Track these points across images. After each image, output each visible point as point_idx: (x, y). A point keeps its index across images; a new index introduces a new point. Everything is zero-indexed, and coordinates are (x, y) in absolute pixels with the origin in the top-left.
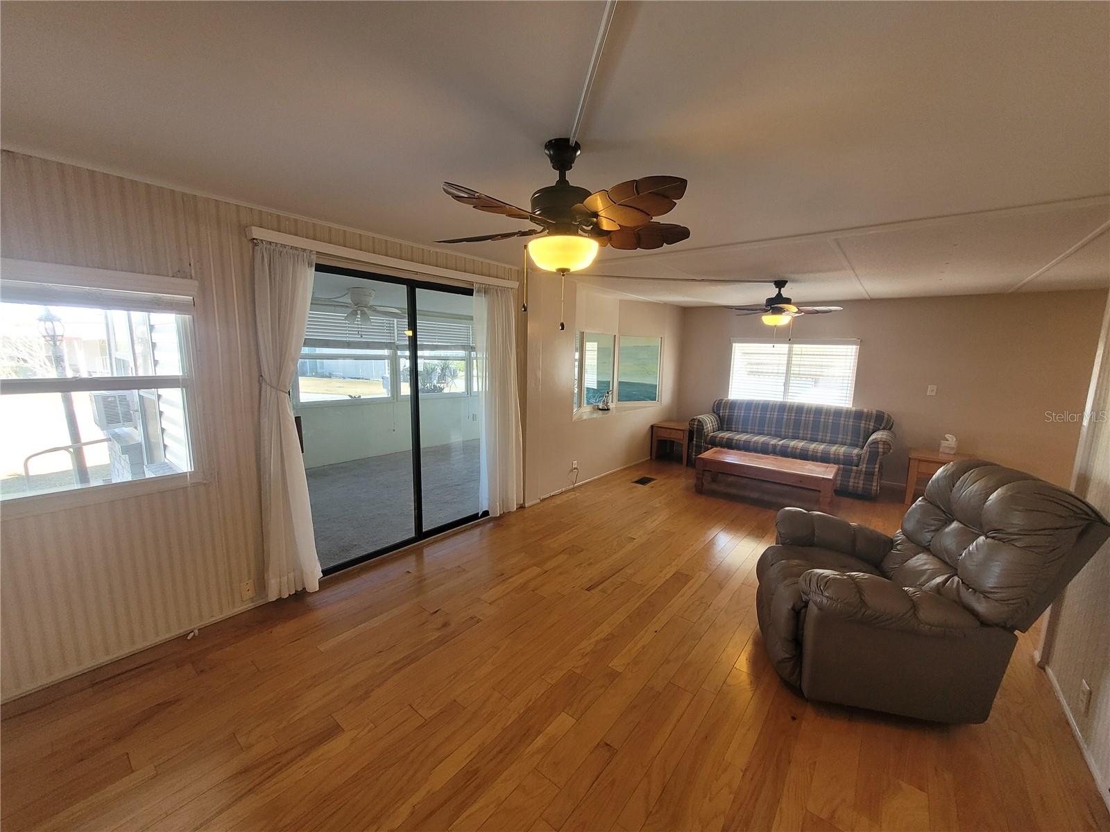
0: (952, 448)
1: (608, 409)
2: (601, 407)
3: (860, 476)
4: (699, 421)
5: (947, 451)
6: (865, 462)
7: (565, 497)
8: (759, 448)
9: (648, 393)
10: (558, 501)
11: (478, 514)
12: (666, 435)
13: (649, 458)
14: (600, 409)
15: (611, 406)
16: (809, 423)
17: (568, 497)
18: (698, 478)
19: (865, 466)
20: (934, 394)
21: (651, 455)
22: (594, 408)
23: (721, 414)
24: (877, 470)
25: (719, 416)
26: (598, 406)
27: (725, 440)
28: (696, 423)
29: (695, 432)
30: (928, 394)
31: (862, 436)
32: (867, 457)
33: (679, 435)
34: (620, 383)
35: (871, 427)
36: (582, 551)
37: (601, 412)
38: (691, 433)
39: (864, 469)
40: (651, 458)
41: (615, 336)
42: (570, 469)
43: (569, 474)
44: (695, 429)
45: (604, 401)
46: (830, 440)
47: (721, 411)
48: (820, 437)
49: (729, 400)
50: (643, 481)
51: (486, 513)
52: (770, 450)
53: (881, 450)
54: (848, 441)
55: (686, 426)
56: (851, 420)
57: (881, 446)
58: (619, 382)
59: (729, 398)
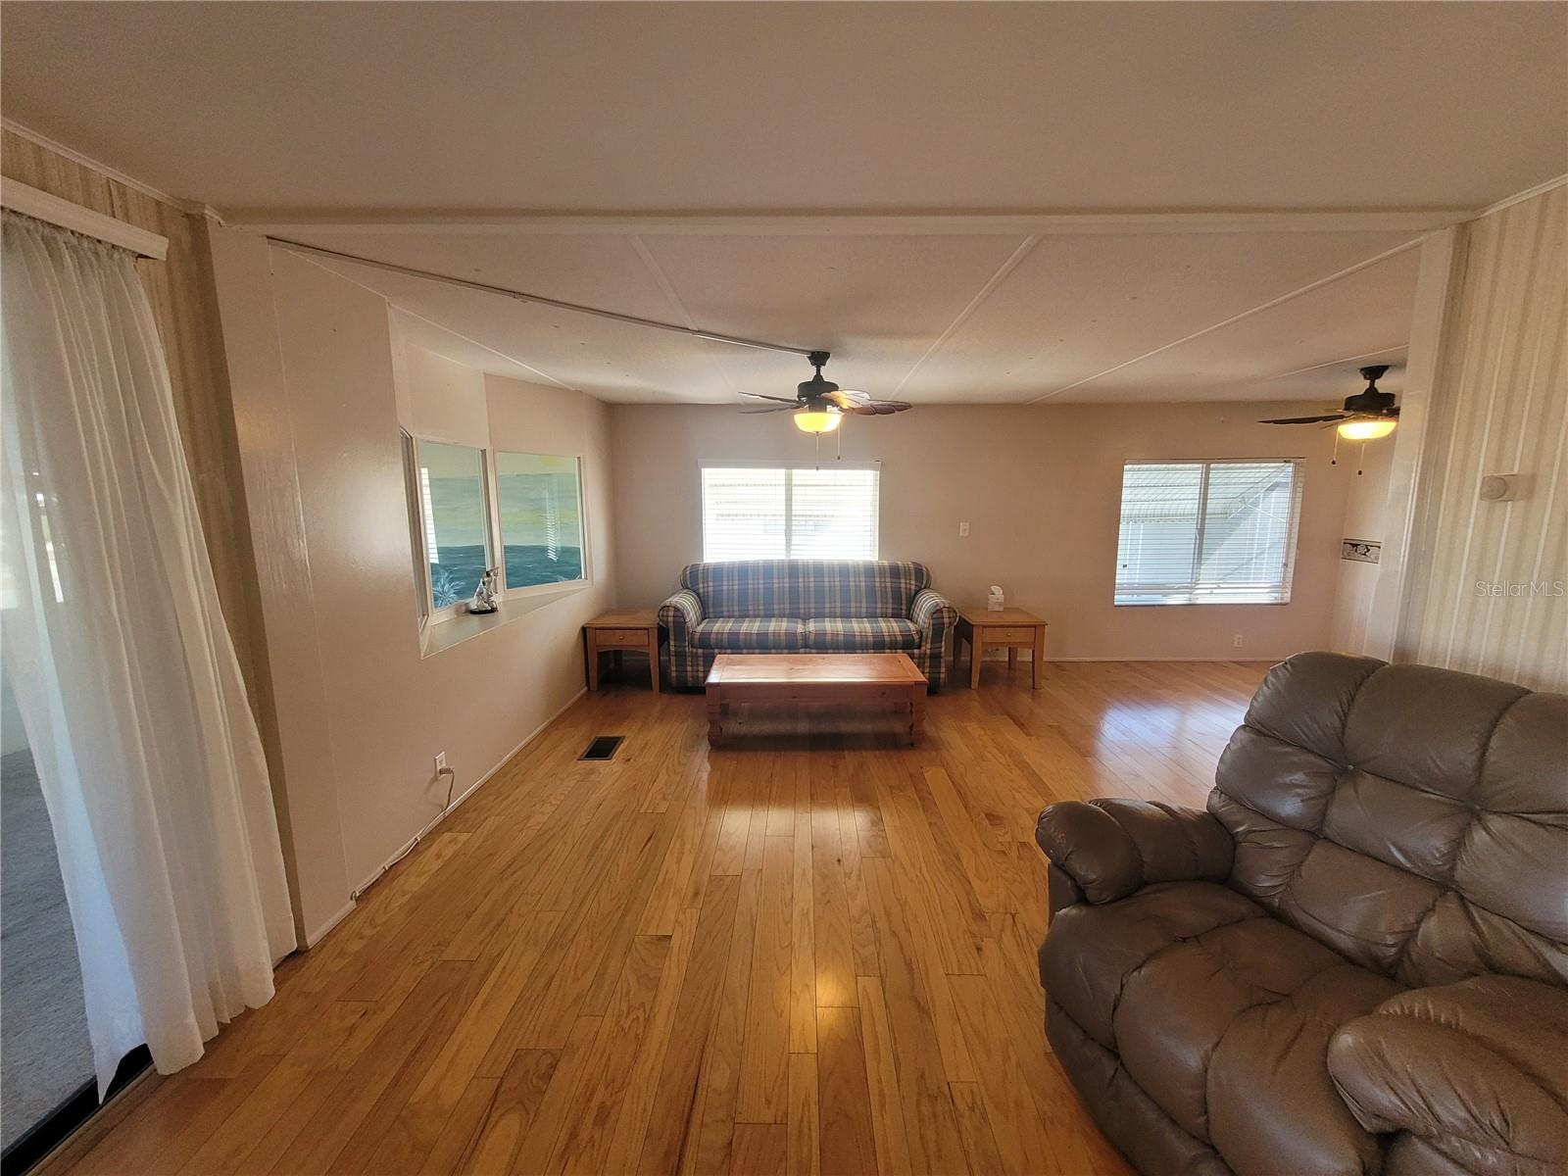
0: (1000, 604)
1: (493, 610)
2: (473, 607)
3: (924, 663)
4: (676, 609)
5: (997, 608)
6: (929, 641)
7: (430, 862)
8: (783, 643)
9: (567, 566)
10: (413, 882)
11: (91, 1088)
12: (613, 641)
13: (586, 688)
14: (473, 612)
15: (497, 599)
16: (835, 591)
17: (439, 856)
18: (712, 723)
19: (929, 646)
20: (967, 534)
21: (588, 684)
22: (458, 612)
23: (701, 591)
24: (943, 649)
25: (698, 595)
26: (466, 604)
27: (725, 636)
28: (671, 613)
29: (669, 628)
30: (961, 534)
31: (904, 602)
32: (931, 633)
33: (640, 639)
34: (507, 550)
35: (913, 587)
36: (554, 1066)
37: (475, 619)
38: (663, 633)
39: (928, 651)
40: (589, 689)
41: (484, 451)
42: (432, 776)
43: (428, 789)
44: (671, 625)
45: (481, 593)
46: (867, 612)
47: (701, 585)
48: (853, 610)
49: (709, 565)
50: (602, 749)
51: (137, 1060)
52: (800, 642)
53: (946, 620)
54: (890, 611)
55: (649, 619)
56: (888, 580)
57: (946, 615)
58: (505, 547)
59: (705, 561)
